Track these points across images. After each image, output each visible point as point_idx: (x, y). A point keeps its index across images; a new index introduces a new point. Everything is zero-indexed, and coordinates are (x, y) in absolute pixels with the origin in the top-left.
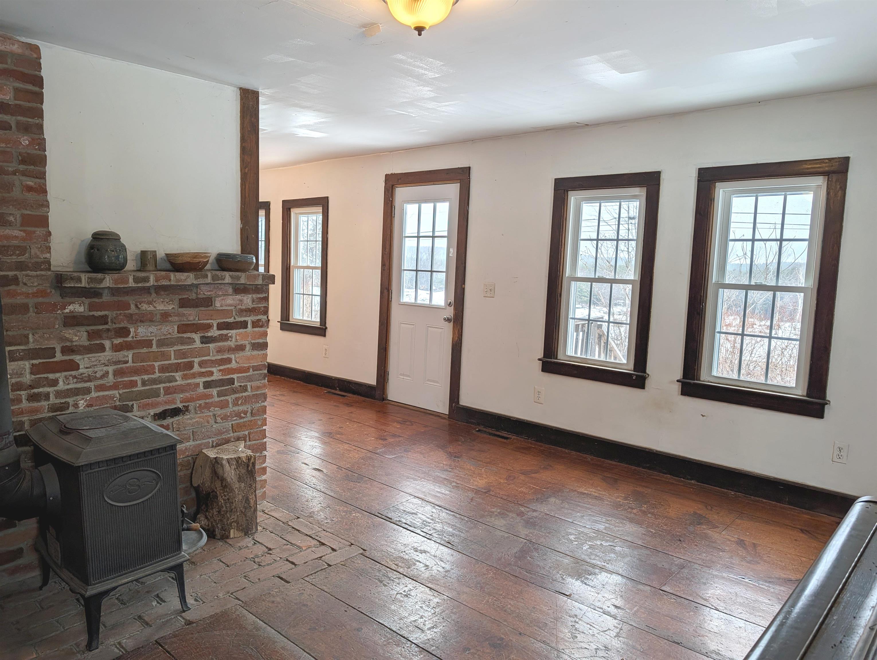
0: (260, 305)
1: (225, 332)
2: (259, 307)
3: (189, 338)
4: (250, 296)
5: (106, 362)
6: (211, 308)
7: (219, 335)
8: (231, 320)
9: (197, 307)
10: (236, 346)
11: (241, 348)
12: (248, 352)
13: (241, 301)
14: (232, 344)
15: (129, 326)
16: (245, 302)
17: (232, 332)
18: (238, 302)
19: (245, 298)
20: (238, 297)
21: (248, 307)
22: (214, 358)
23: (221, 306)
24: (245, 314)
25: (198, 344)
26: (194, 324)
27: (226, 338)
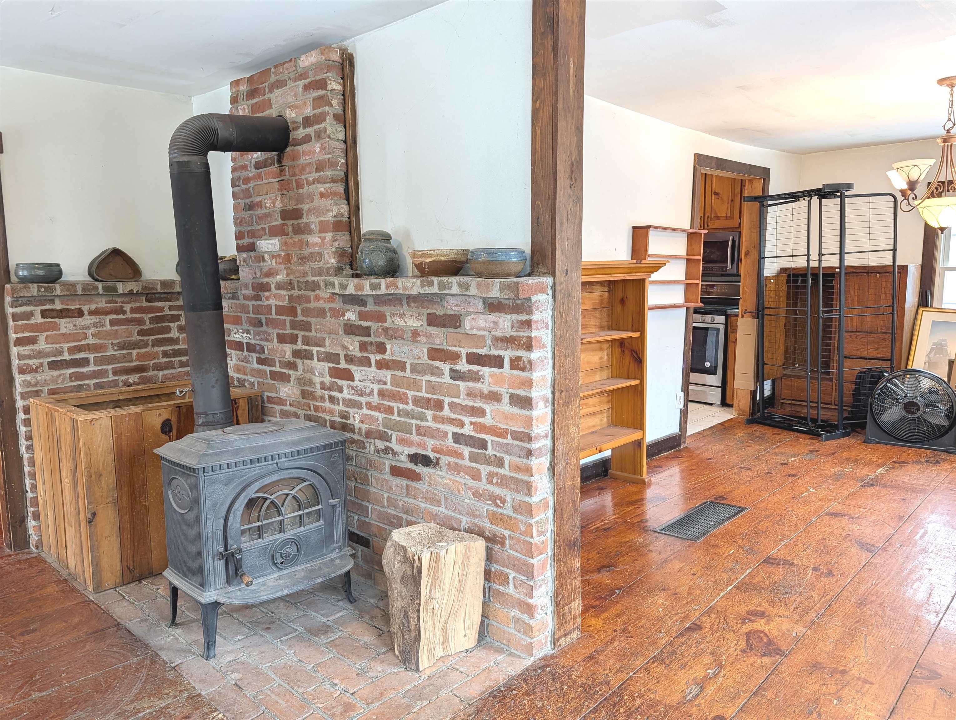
0: (521, 334)
1: (475, 368)
2: (520, 337)
3: (438, 368)
4: (509, 317)
5: (372, 378)
6: (459, 330)
7: (469, 371)
8: (483, 352)
9: (444, 326)
10: (490, 392)
11: (494, 397)
12: (505, 406)
13: (495, 323)
14: (485, 388)
15: (386, 341)
16: (501, 326)
17: (485, 371)
18: (492, 325)
19: (501, 320)
20: (492, 317)
21: (506, 334)
22: (464, 403)
23: (471, 329)
24: (500, 345)
25: (446, 379)
26: (442, 350)
27: (475, 377)
